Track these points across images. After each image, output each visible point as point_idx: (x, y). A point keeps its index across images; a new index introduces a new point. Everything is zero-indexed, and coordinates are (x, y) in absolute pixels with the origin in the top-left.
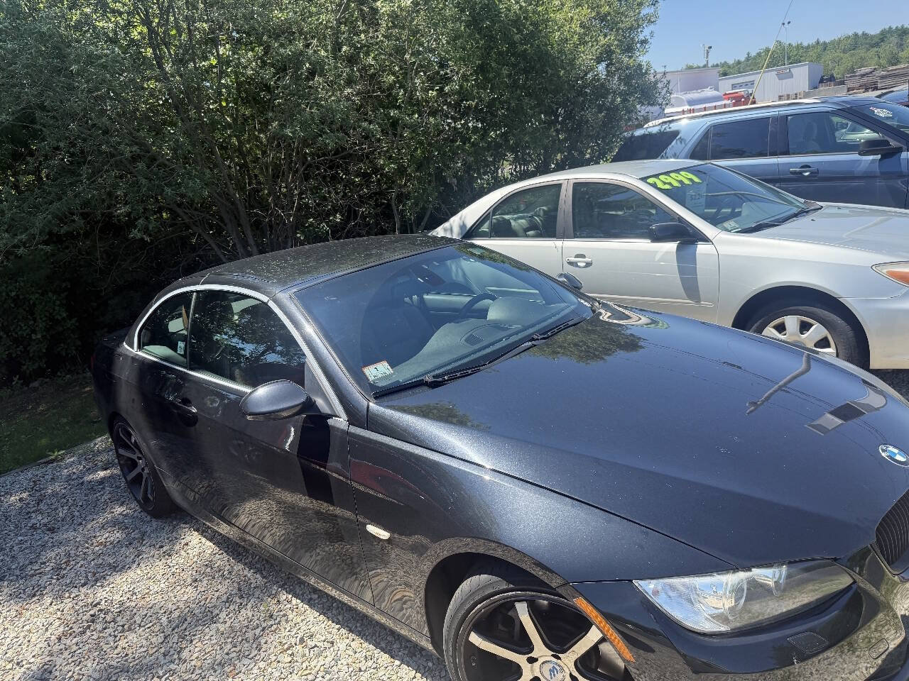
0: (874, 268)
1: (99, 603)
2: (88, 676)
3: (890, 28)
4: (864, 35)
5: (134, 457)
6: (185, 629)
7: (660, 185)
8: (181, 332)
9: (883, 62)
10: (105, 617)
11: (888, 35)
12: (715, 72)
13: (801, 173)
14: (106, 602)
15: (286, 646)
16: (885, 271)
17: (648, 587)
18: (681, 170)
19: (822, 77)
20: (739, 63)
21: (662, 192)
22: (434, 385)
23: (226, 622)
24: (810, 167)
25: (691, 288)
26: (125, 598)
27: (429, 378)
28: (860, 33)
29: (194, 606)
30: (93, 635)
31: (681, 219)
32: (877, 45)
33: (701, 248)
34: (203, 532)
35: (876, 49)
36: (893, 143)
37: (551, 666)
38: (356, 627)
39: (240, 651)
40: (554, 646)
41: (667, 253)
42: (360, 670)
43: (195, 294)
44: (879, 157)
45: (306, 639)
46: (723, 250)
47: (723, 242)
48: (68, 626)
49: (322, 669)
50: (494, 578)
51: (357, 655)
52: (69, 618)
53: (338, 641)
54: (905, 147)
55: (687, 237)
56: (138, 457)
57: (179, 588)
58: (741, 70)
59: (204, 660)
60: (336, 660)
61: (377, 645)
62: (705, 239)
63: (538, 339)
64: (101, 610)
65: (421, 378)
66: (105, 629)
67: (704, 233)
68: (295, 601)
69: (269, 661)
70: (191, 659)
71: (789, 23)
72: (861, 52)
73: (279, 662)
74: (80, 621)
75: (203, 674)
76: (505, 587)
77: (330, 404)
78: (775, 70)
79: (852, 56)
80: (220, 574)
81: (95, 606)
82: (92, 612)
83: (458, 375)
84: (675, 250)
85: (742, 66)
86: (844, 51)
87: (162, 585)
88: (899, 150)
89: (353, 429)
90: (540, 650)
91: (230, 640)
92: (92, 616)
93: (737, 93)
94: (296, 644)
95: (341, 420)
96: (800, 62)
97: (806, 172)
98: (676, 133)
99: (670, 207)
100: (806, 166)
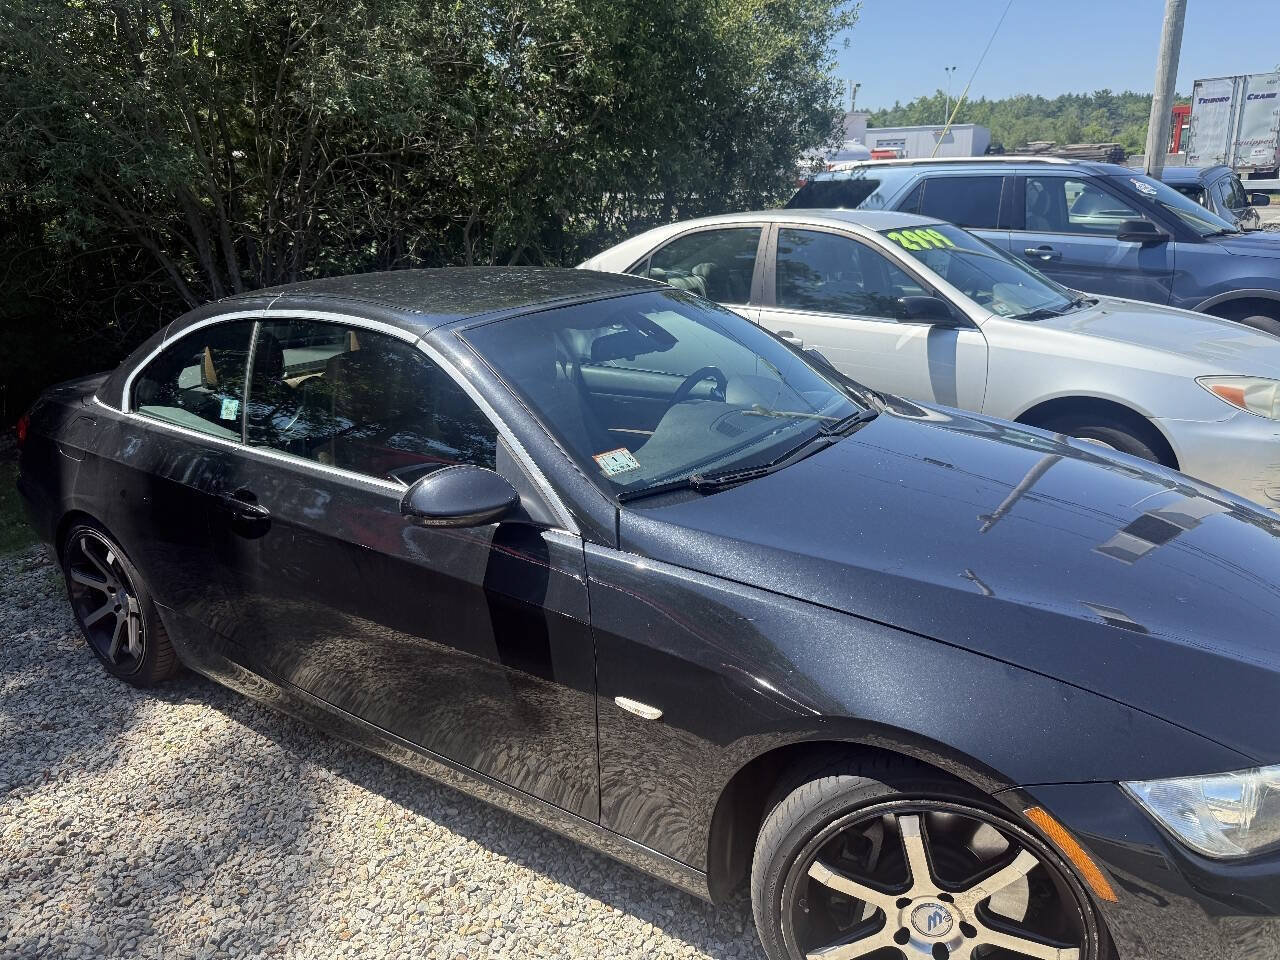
0: (1197, 380)
1: (68, 824)
2: (80, 944)
3: (1070, 95)
4: (1039, 98)
5: (102, 587)
6: (240, 864)
7: (906, 244)
8: (195, 389)
9: (1063, 137)
10: (85, 847)
11: (1067, 105)
12: (863, 120)
13: (1038, 256)
14: (81, 820)
15: (428, 889)
16: (1210, 386)
17: (1144, 791)
18: (917, 227)
19: (989, 147)
20: (884, 113)
21: (911, 254)
22: (707, 490)
23: (310, 853)
24: (1050, 249)
25: (945, 392)
26: (114, 815)
27: (694, 477)
28: (1034, 97)
29: (245, 826)
30: (69, 875)
31: (937, 293)
32: (1052, 114)
33: (964, 336)
34: (230, 710)
35: (1051, 120)
36: (1159, 230)
37: (931, 911)
38: (533, 858)
39: (348, 897)
40: (946, 883)
41: (914, 339)
42: (561, 925)
43: (257, 324)
44: (1140, 245)
45: (458, 877)
46: (995, 340)
47: (995, 330)
48: (17, 861)
49: (498, 923)
50: (865, 781)
51: (548, 901)
52: (17, 847)
53: (511, 879)
54: (1172, 236)
55: (943, 318)
56: (109, 588)
57: (209, 799)
58: (887, 123)
59: (289, 913)
60: (519, 908)
61: (577, 886)
62: (971, 325)
63: (828, 435)
64: (75, 835)
65: (684, 477)
66: (88, 865)
67: (971, 316)
68: (421, 820)
69: (405, 913)
70: (264, 912)
71: (954, 68)
72: (1035, 119)
73: (421, 914)
74: (40, 853)
75: (294, 936)
76: (886, 794)
77: (547, 508)
78: (934, 129)
79: (1026, 123)
80: (278, 776)
81: (63, 827)
82: (59, 838)
83: (739, 477)
84: (926, 336)
85: (889, 117)
86: (1018, 118)
87: (178, 795)
88: (1165, 239)
89: (593, 550)
90: (923, 887)
91: (325, 881)
92: (60, 843)
93: (888, 151)
94: (443, 886)
95: (568, 533)
96: (962, 123)
97: (1045, 255)
98: (876, 184)
99: (923, 275)
100: (1046, 248)
